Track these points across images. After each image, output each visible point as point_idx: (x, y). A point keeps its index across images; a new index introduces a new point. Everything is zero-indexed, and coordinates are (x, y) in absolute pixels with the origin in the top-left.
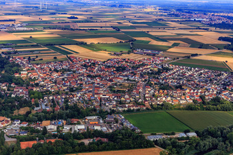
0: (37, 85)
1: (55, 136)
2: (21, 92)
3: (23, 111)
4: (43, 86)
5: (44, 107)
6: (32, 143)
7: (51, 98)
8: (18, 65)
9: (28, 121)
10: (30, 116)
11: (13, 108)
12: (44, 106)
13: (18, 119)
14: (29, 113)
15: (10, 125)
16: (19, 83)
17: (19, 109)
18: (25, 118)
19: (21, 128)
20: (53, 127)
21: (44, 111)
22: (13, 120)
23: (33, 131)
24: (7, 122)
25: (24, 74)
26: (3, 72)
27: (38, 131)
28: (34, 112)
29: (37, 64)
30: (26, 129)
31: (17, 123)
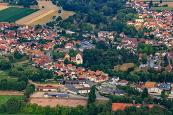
0: (152, 37)
1: (156, 101)
2: (129, 44)
3: (124, 67)
4: (158, 40)
5: (152, 65)
6: (125, 105)
7: (164, 54)
8: (135, 11)
9: (129, 80)
10: (132, 73)
11: (114, 62)
12: (154, 63)
13: (117, 76)
14: (131, 69)
15: (107, 82)
16: (131, 33)
17: (121, 64)
18: (124, 76)
19: (118, 87)
20: (156, 90)
21: (151, 70)
22: (111, 76)
23: (132, 92)
24: (104, 77)
25: (139, 23)
26: (115, 19)
27: (137, 93)
28: (137, 70)
29: (159, 12)
30: (124, 89)
31: (115, 81)
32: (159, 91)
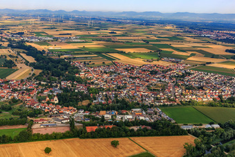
0: (93, 83)
1: (111, 123)
2: (81, 88)
3: (85, 103)
4: (98, 84)
5: (100, 101)
6: (95, 128)
7: (104, 93)
8: (77, 68)
9: (90, 111)
10: (91, 107)
11: (77, 100)
12: (100, 99)
13: (82, 109)
14: (90, 104)
15: (77, 113)
16: (80, 81)
17: (81, 101)
18: (87, 108)
19: (85, 116)
20: (108, 116)
21: (100, 104)
22: (78, 109)
23: (94, 118)
24: (75, 110)
25: (82, 75)
26: (67, 73)
27: (98, 119)
28: (93, 104)
29: (91, 68)
30: (89, 117)
31: (82, 112)
32: (109, 116)
